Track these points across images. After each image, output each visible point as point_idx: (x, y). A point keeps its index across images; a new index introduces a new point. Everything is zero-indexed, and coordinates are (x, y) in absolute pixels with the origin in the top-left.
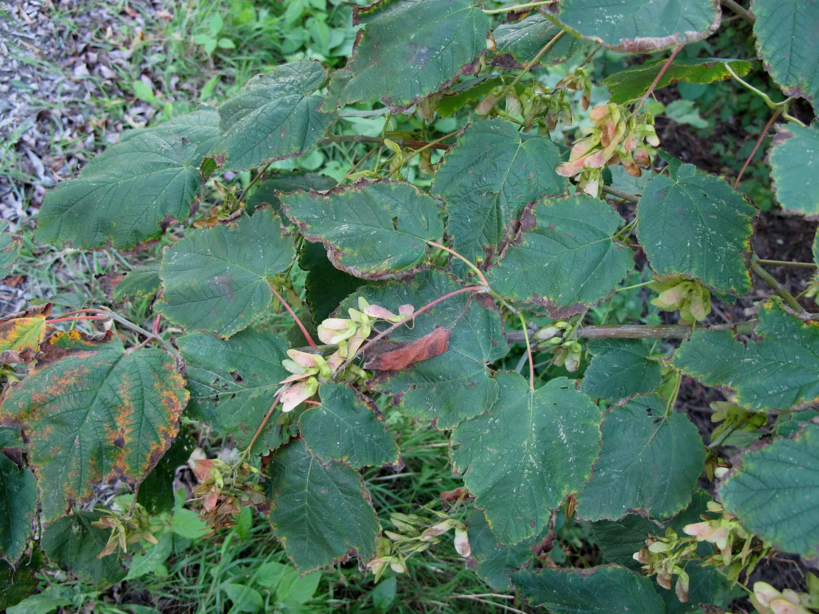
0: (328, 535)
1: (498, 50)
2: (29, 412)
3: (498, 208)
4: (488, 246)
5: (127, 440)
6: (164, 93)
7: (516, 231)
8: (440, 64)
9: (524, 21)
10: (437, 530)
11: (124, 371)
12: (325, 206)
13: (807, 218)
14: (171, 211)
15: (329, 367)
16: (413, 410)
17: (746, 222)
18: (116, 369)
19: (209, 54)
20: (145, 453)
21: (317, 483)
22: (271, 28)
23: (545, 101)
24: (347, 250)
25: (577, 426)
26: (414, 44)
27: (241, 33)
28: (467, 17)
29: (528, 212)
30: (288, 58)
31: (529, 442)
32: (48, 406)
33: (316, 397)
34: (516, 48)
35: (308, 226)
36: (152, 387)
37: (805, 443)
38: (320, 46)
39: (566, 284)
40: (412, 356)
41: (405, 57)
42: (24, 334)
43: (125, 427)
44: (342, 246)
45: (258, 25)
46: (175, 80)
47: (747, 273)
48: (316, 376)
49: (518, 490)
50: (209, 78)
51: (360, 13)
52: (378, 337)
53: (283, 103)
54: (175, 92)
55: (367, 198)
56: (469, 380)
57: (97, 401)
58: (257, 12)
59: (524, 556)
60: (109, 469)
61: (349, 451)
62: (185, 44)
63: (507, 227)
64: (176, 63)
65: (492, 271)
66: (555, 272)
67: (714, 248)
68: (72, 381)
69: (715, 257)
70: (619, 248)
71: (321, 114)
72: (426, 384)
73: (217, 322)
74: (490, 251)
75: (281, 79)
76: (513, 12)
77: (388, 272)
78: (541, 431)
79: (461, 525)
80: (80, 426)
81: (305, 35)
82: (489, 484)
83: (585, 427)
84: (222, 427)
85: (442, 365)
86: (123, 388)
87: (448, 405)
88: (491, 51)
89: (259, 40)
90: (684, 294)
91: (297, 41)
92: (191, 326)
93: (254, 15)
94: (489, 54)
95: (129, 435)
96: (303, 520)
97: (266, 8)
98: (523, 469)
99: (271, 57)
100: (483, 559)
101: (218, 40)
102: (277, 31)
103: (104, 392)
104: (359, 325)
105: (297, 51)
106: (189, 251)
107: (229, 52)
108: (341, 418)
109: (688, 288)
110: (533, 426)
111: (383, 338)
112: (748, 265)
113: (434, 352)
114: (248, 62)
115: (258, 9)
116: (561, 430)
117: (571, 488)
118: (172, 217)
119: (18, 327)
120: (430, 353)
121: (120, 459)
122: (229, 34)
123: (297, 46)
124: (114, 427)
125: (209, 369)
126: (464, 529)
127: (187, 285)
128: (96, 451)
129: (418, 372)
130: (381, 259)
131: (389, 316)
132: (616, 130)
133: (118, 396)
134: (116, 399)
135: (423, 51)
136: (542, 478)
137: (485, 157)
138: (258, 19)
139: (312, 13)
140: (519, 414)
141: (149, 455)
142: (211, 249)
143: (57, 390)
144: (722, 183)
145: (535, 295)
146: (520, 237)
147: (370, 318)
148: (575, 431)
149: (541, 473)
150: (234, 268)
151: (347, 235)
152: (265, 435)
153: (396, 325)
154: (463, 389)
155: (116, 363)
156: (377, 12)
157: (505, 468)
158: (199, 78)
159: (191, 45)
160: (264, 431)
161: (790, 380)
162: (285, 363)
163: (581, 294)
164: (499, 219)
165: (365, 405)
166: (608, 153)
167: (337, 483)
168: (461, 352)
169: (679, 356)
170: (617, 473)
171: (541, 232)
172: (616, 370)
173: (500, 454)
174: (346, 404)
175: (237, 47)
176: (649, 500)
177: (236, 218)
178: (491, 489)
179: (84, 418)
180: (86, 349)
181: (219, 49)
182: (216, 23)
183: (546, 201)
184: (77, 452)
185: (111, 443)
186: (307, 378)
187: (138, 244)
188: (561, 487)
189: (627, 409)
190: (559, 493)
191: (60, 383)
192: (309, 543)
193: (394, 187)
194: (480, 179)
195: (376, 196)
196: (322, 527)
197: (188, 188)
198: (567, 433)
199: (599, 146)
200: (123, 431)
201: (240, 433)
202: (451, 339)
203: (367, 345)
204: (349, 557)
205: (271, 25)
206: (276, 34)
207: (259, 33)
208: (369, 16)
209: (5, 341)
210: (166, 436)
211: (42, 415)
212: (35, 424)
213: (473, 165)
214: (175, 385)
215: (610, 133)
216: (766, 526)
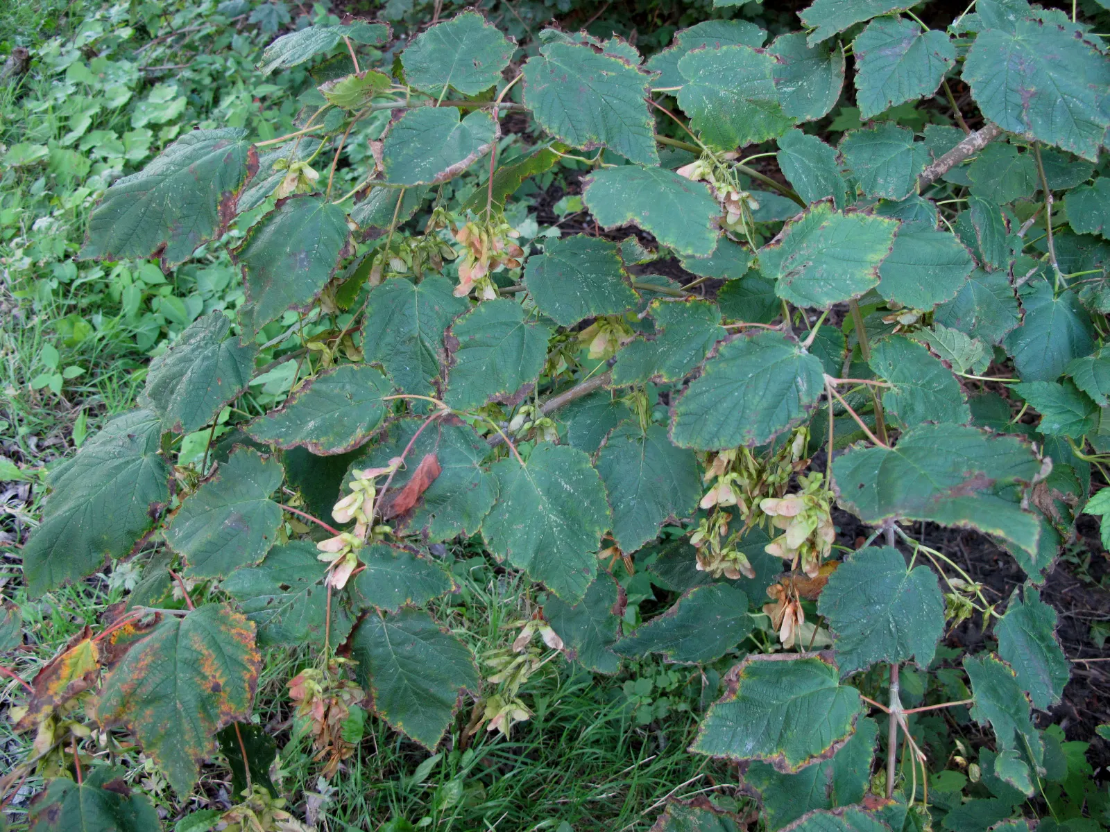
0: (434, 689)
1: (361, 228)
2: (124, 706)
3: (424, 346)
4: (433, 380)
5: (221, 681)
6: (28, 462)
7: (447, 356)
8: (320, 260)
9: (371, 195)
10: (524, 638)
11: (188, 631)
12: (287, 418)
13: (624, 227)
14: (152, 498)
15: (357, 538)
16: (442, 535)
17: (613, 256)
18: (181, 633)
19: (58, 393)
20: (242, 684)
21: (399, 644)
22: (114, 331)
23: (423, 249)
24: (322, 440)
25: (574, 475)
26: (293, 254)
27: (83, 353)
28: (323, 214)
29: (448, 336)
30: (150, 354)
31: (543, 505)
32: (139, 690)
33: (360, 565)
34: (374, 219)
35: (281, 440)
36: (220, 632)
37: (708, 374)
38: (181, 323)
39: (507, 375)
40: (417, 489)
41: (290, 268)
42: (76, 664)
43: (214, 671)
44: (317, 438)
45: (100, 335)
46: (33, 441)
47: (633, 291)
48: (351, 551)
49: (557, 548)
50: (72, 420)
51: (235, 253)
52: (383, 491)
53: (206, 358)
54: (41, 455)
55: (317, 393)
56: (471, 483)
57: (179, 665)
58: (90, 321)
59: (611, 624)
60: (217, 716)
61: (409, 593)
62: (23, 398)
63: (440, 357)
64: (25, 421)
65: (445, 396)
66: (494, 371)
67: (599, 287)
68: (149, 659)
69: (604, 292)
70: (533, 326)
71: (243, 348)
72: (441, 507)
73: (246, 554)
74: (436, 383)
75: (192, 341)
76: (358, 192)
77: (364, 437)
78: (548, 492)
79: (541, 623)
80: (175, 692)
81: (159, 319)
82: (531, 554)
83: (580, 471)
84: (296, 639)
85: (443, 485)
86: (195, 643)
87: (466, 513)
88: (356, 232)
89: (106, 351)
90: (608, 336)
91: (151, 330)
92: (226, 571)
93: (89, 326)
94: (356, 235)
95: (221, 676)
96: (406, 689)
97: (97, 313)
98: (552, 529)
99: (131, 362)
100: (578, 645)
101: (62, 373)
102: (123, 330)
103: (182, 655)
104: (363, 491)
105: (157, 342)
106: (187, 519)
107: (80, 380)
108: (388, 569)
109: (608, 330)
110: (539, 491)
111: (388, 490)
112: (631, 285)
113: (432, 477)
114: (110, 379)
115: (88, 318)
116: (563, 483)
117: (601, 529)
118: (157, 503)
119: (68, 662)
120: (429, 478)
121: (223, 703)
122: (70, 360)
123: (155, 335)
124: (204, 677)
125: (259, 594)
126: (546, 625)
127: (204, 541)
128: (200, 705)
129: (429, 501)
130: (353, 432)
131: (384, 471)
132: (481, 241)
133: (195, 651)
134: (195, 654)
135: (303, 256)
136: (573, 531)
137: (393, 313)
138: (95, 329)
139: (153, 292)
140: (523, 488)
141: (247, 685)
142: (208, 505)
143: (140, 673)
144: (582, 238)
145: (489, 396)
146: (452, 358)
147: (369, 480)
148: (574, 479)
149: (568, 526)
150: (237, 506)
151: (316, 428)
152: (335, 626)
153: (392, 474)
154: (470, 493)
155: (178, 629)
156: (249, 246)
157: (536, 536)
158: (60, 426)
159: (32, 393)
160: (332, 622)
161: (693, 345)
162: (320, 557)
163: (522, 376)
164: (430, 355)
165: (402, 550)
166: (485, 261)
167: (415, 634)
168: (453, 466)
169: (615, 377)
170: (633, 499)
171: (466, 346)
172: (591, 425)
173: (525, 527)
174: (387, 558)
175: (87, 369)
176: (669, 506)
177: (215, 471)
178: (535, 558)
179: (176, 684)
180: (144, 636)
181: (66, 382)
182: (50, 356)
183: (459, 321)
184: (183, 714)
185: (209, 691)
186: (344, 557)
187: (136, 544)
188: (593, 532)
189: (611, 446)
190: (595, 538)
191: (139, 665)
192: (424, 713)
193: (334, 373)
194: (399, 332)
195: (324, 387)
196: (425, 684)
197: (157, 472)
198: (569, 482)
199: (476, 259)
200: (214, 677)
201: (313, 635)
202: (440, 461)
203: (378, 504)
204: (462, 698)
205: (113, 327)
206: (124, 334)
207: (104, 342)
208: (244, 251)
209: (61, 682)
210: (252, 662)
211: (137, 702)
212: (133, 715)
213: (387, 324)
214: (238, 622)
215: (478, 245)
216: (711, 440)
